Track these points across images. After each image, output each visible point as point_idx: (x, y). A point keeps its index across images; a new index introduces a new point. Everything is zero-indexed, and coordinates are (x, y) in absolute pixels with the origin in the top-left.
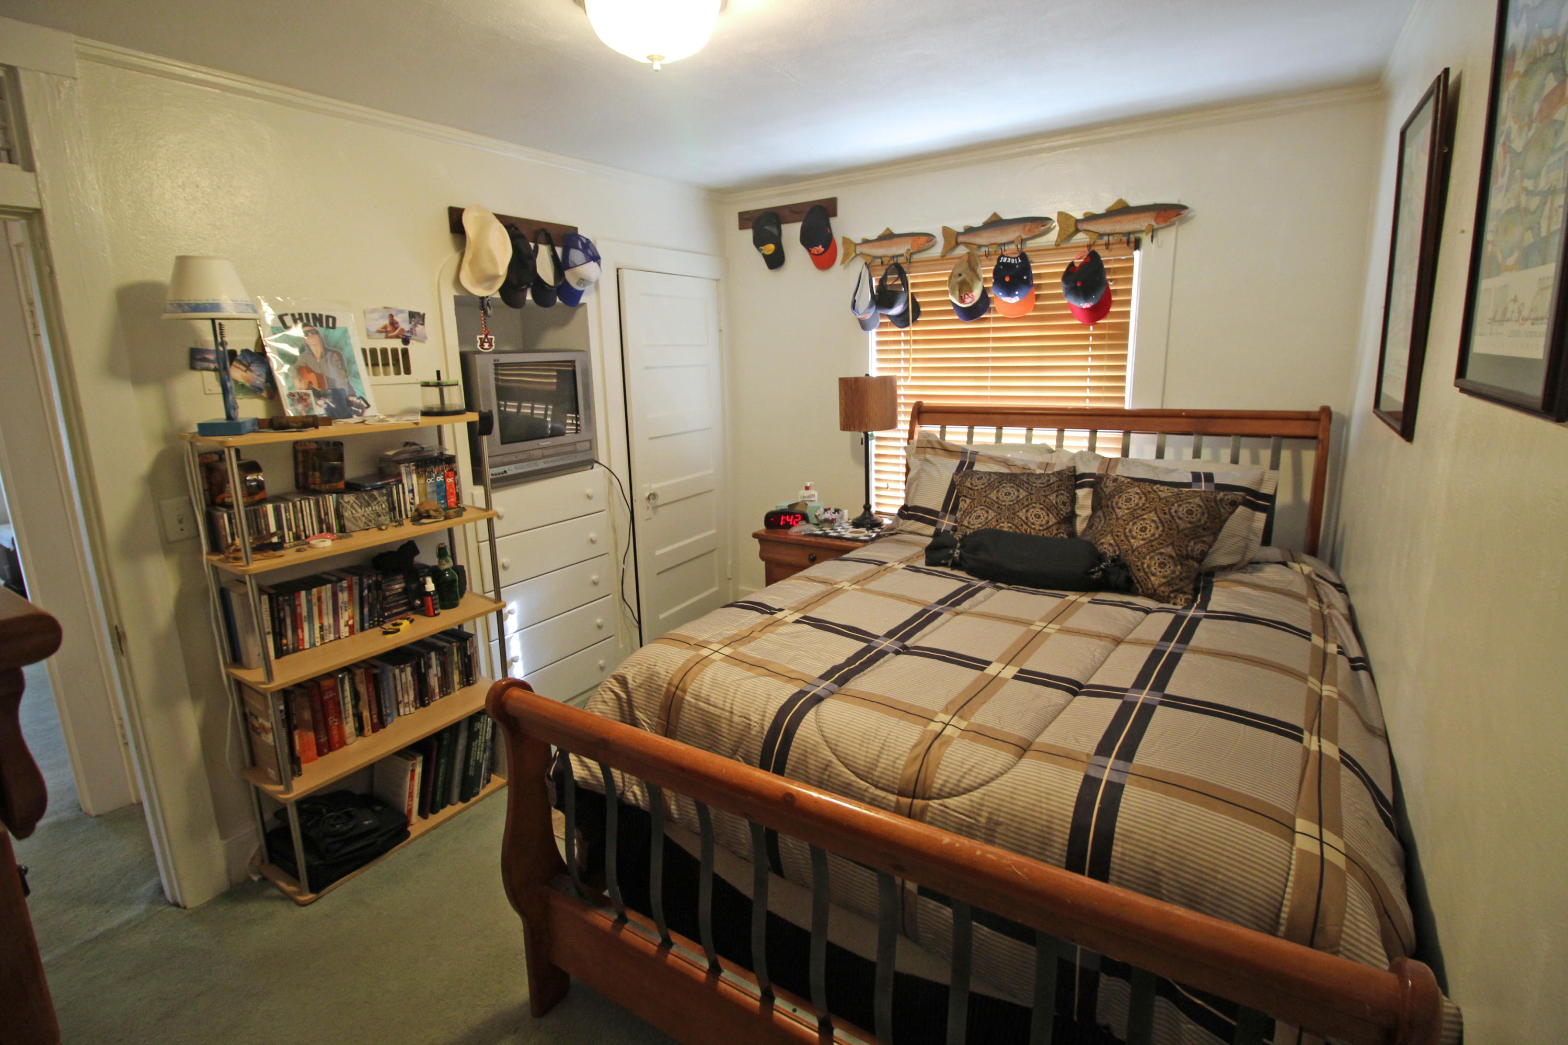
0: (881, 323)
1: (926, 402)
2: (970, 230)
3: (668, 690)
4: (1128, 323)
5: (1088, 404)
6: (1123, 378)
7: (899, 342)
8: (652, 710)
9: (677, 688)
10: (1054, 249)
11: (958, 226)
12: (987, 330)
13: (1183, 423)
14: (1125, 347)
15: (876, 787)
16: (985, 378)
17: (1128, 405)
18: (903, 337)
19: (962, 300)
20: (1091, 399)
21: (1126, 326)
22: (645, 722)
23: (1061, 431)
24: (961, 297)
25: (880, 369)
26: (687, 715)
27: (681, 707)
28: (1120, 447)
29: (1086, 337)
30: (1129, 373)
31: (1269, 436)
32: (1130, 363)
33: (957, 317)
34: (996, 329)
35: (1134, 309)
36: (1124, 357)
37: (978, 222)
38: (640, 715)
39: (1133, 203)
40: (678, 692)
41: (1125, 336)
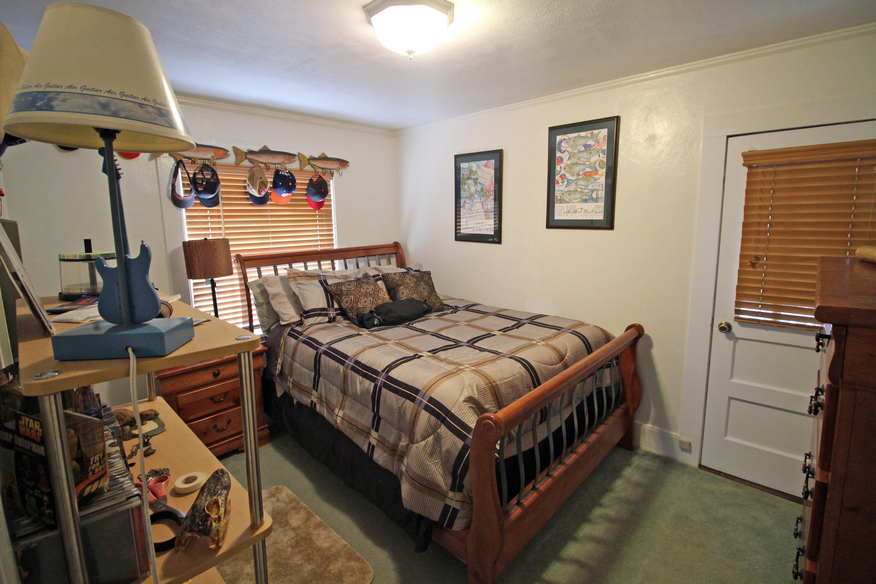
0: (195, 203)
1: (243, 254)
2: (251, 152)
3: (489, 387)
4: (331, 210)
5: (319, 248)
6: (332, 235)
7: (206, 217)
8: (489, 400)
9: (491, 383)
10: (299, 171)
11: (244, 148)
12: (266, 211)
13: (362, 253)
14: (331, 220)
15: (556, 364)
16: (269, 238)
17: (335, 247)
18: (208, 213)
19: (259, 192)
20: (321, 245)
21: (330, 211)
22: (491, 407)
23: (305, 264)
24: (259, 191)
25: (190, 235)
26: (504, 390)
27: (499, 388)
28: (331, 267)
29: (315, 216)
30: (334, 232)
31: (386, 254)
32: (334, 227)
33: (252, 203)
34: (271, 211)
35: (333, 203)
36: (331, 225)
37: (256, 149)
38: (487, 406)
39: (329, 156)
40: (493, 384)
41: (330, 216)
